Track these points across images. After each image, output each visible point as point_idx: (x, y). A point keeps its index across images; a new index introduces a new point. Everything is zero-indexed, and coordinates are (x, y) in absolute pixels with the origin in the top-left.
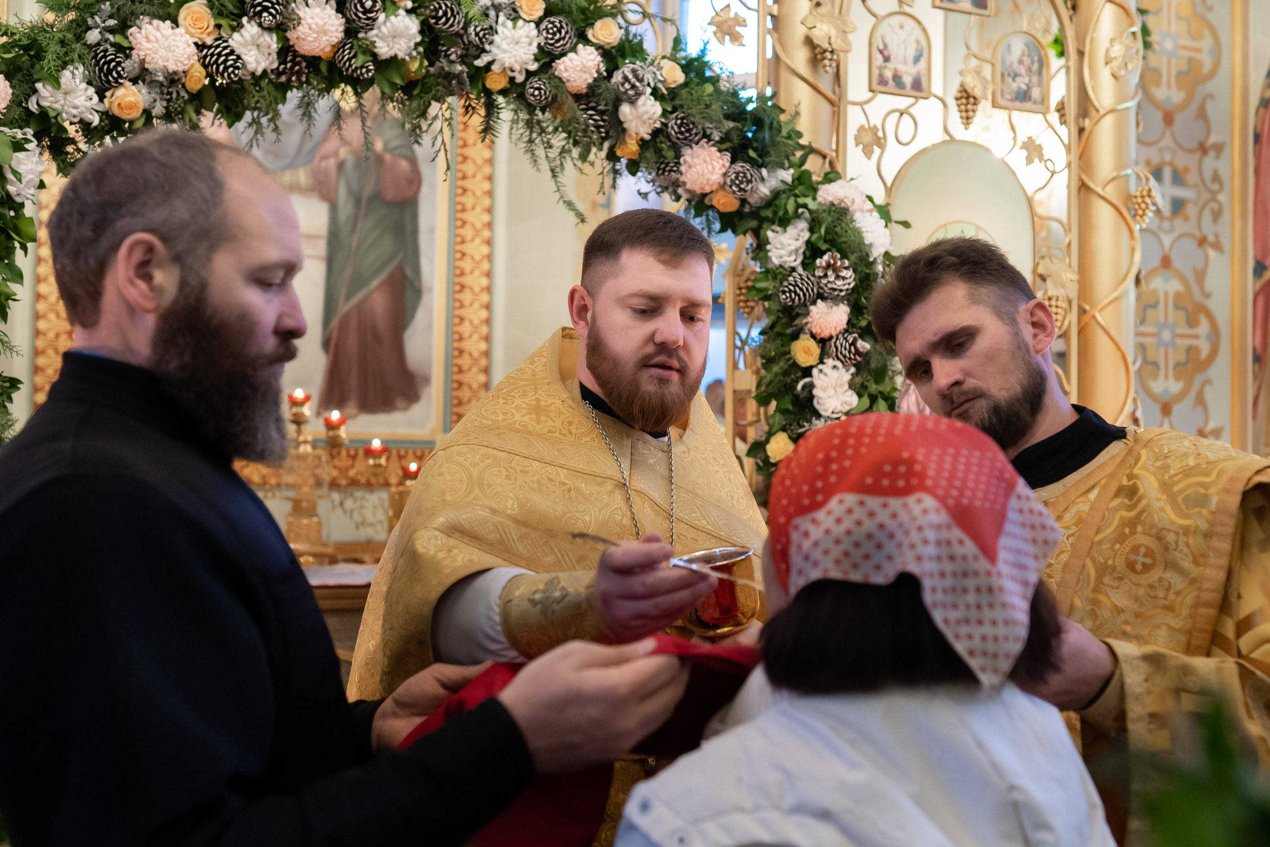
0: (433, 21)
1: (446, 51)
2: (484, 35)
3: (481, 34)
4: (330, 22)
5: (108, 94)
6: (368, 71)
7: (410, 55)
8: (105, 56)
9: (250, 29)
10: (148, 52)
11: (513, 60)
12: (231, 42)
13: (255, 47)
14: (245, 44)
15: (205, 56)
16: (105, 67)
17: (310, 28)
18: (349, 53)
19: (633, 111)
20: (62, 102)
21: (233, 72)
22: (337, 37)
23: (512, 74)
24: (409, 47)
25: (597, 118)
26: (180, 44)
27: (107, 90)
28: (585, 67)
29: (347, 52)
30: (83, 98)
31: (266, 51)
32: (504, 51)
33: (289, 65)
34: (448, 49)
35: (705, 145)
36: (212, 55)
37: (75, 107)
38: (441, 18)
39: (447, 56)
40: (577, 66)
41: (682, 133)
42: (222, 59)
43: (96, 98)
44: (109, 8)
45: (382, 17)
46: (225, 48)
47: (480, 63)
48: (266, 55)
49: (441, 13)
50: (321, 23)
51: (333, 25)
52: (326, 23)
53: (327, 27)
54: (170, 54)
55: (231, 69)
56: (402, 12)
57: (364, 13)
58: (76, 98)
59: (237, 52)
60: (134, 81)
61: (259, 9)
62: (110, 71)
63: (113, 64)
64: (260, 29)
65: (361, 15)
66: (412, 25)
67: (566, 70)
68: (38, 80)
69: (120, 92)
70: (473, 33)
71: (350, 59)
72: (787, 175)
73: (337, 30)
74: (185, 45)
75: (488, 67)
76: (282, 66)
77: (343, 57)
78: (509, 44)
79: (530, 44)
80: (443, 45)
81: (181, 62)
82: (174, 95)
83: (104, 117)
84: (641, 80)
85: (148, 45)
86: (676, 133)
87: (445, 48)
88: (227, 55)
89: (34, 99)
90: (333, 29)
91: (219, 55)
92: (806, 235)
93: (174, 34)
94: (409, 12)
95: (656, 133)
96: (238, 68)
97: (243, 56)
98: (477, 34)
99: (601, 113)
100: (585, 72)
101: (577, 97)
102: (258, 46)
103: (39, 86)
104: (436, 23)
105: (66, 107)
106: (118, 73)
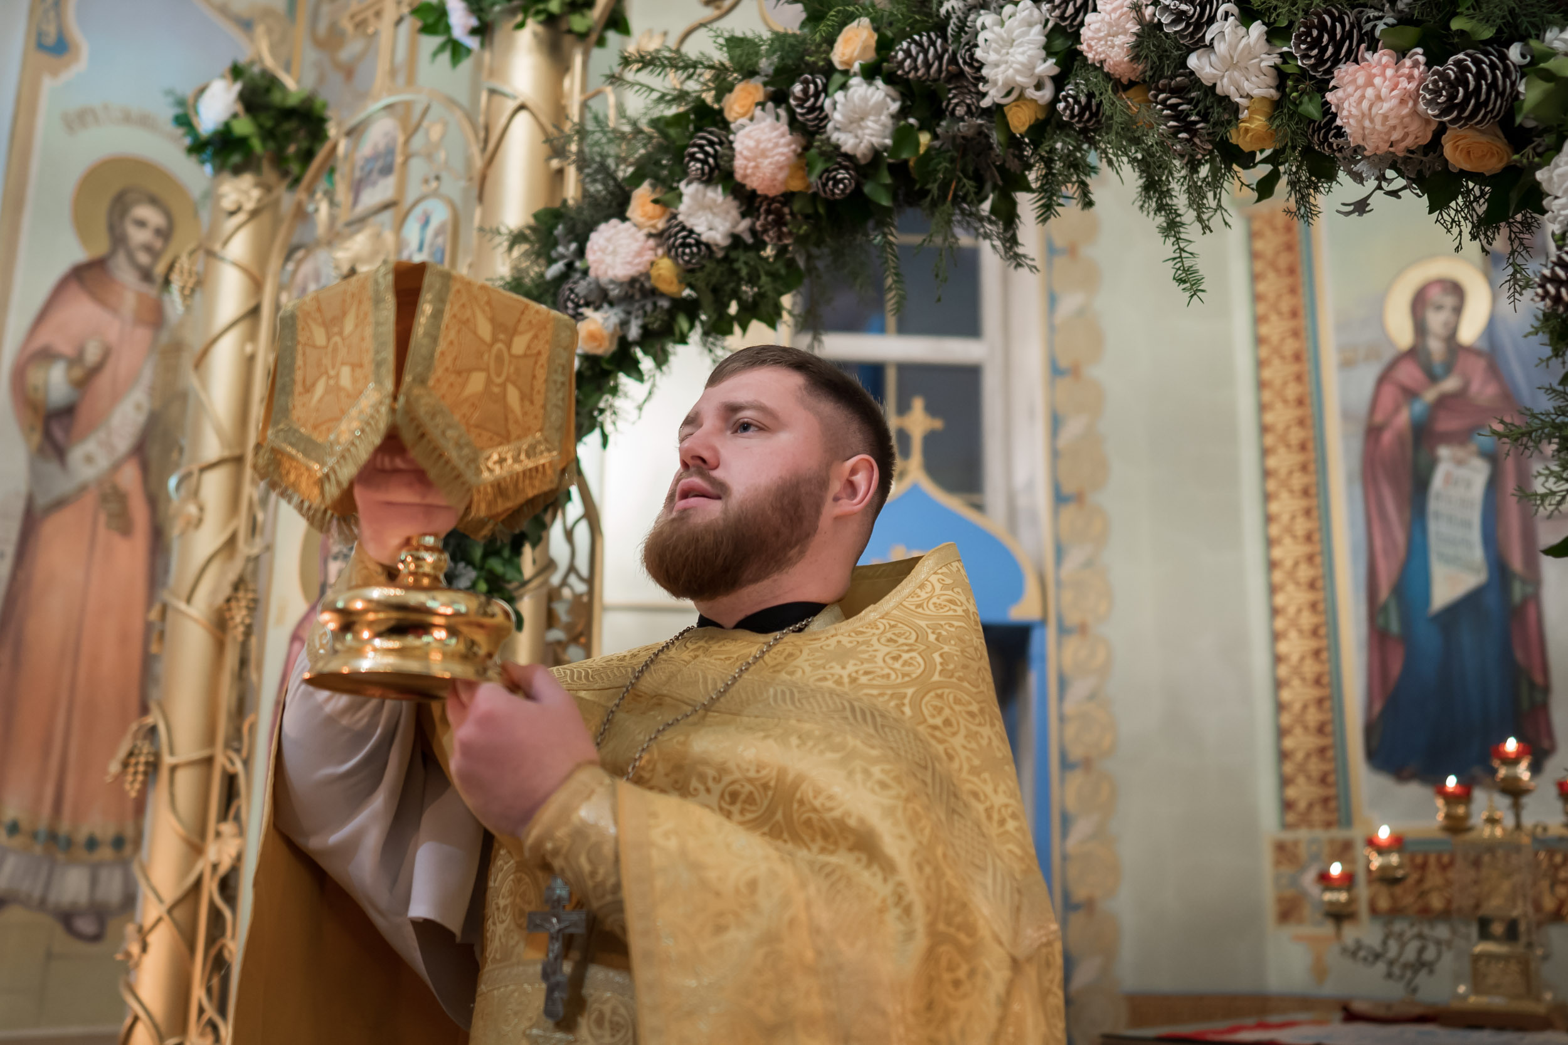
1: (947, 107)
6: (837, 182)
7: (891, 137)
9: (689, 190)
11: (1011, 71)
12: (681, 218)
13: (705, 211)
14: (693, 212)
17: (746, 158)
19: (1213, 57)
22: (783, 154)
24: (884, 126)
25: (1173, 101)
28: (1110, 25)
31: (721, 211)
32: (997, 65)
34: (948, 103)
35: (1368, 55)
38: (904, 60)
40: (1099, 30)
45: (827, 100)
47: (989, 101)
48: (722, 215)
50: (752, 144)
52: (758, 142)
53: (762, 146)
56: (855, 81)
57: (801, 106)
59: (688, 224)
60: (596, 306)
64: (701, 187)
66: (880, 92)
69: (586, 323)
73: (776, 145)
76: (758, 222)
78: (997, 52)
82: (649, 307)
88: (677, 234)
93: (621, 231)
94: (867, 76)
95: (1281, 76)
96: (690, 246)
97: (697, 229)
99: (1176, 91)
100: (1115, 35)
101: (1130, 82)
102: (711, 208)
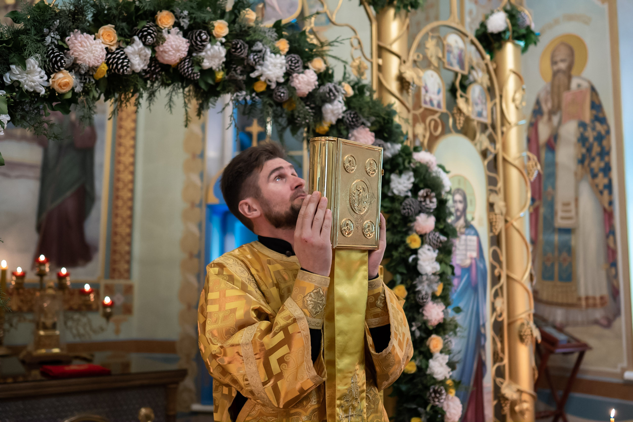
0: (233, 50)
1: (235, 68)
2: (259, 61)
3: (257, 60)
4: (183, 45)
5: (52, 76)
6: (197, 75)
7: (218, 68)
8: (53, 53)
9: (138, 44)
10: (81, 53)
12: (125, 51)
13: (138, 56)
14: (134, 53)
15: (110, 58)
16: (54, 59)
18: (188, 64)
19: (330, 107)
20: (26, 78)
21: (126, 69)
22: (184, 54)
23: (269, 83)
24: (219, 64)
26: (99, 50)
27: (52, 73)
28: (309, 82)
29: (187, 63)
30: (38, 77)
31: (144, 58)
32: (270, 70)
33: (153, 68)
34: (237, 67)
36: (114, 58)
37: (34, 82)
38: (238, 49)
39: (235, 70)
40: (305, 81)
41: (353, 121)
42: (121, 61)
43: (46, 78)
44: (58, 24)
45: (209, 46)
46: (122, 55)
47: (253, 75)
48: (144, 60)
49: (239, 46)
50: (178, 45)
51: (184, 47)
52: (180, 46)
53: (180, 48)
54: (92, 55)
55: (125, 68)
56: (219, 43)
57: (201, 42)
58: (34, 76)
59: (129, 58)
60: (70, 69)
61: (145, 33)
62: (56, 62)
63: (59, 58)
64: (144, 45)
65: (199, 43)
66: (223, 52)
67: (300, 83)
68: (12, 64)
69: (60, 75)
70: (252, 60)
71: (188, 68)
72: (398, 147)
74: (101, 50)
75: (257, 79)
76: (149, 69)
77: (184, 66)
79: (281, 68)
80: (234, 64)
81: (98, 61)
82: (88, 80)
83: (47, 90)
84: (338, 92)
85: (82, 49)
86: (350, 121)
87: (235, 66)
88: (123, 59)
89: (8, 75)
90: (184, 49)
91: (119, 59)
92: (412, 180)
93: (96, 43)
94: (222, 44)
95: (339, 121)
96: (129, 67)
97: (132, 61)
98: (254, 60)
100: (309, 85)
101: (302, 98)
102: (140, 55)
103: (13, 67)
104: (235, 52)
105: (27, 81)
106: (61, 63)
